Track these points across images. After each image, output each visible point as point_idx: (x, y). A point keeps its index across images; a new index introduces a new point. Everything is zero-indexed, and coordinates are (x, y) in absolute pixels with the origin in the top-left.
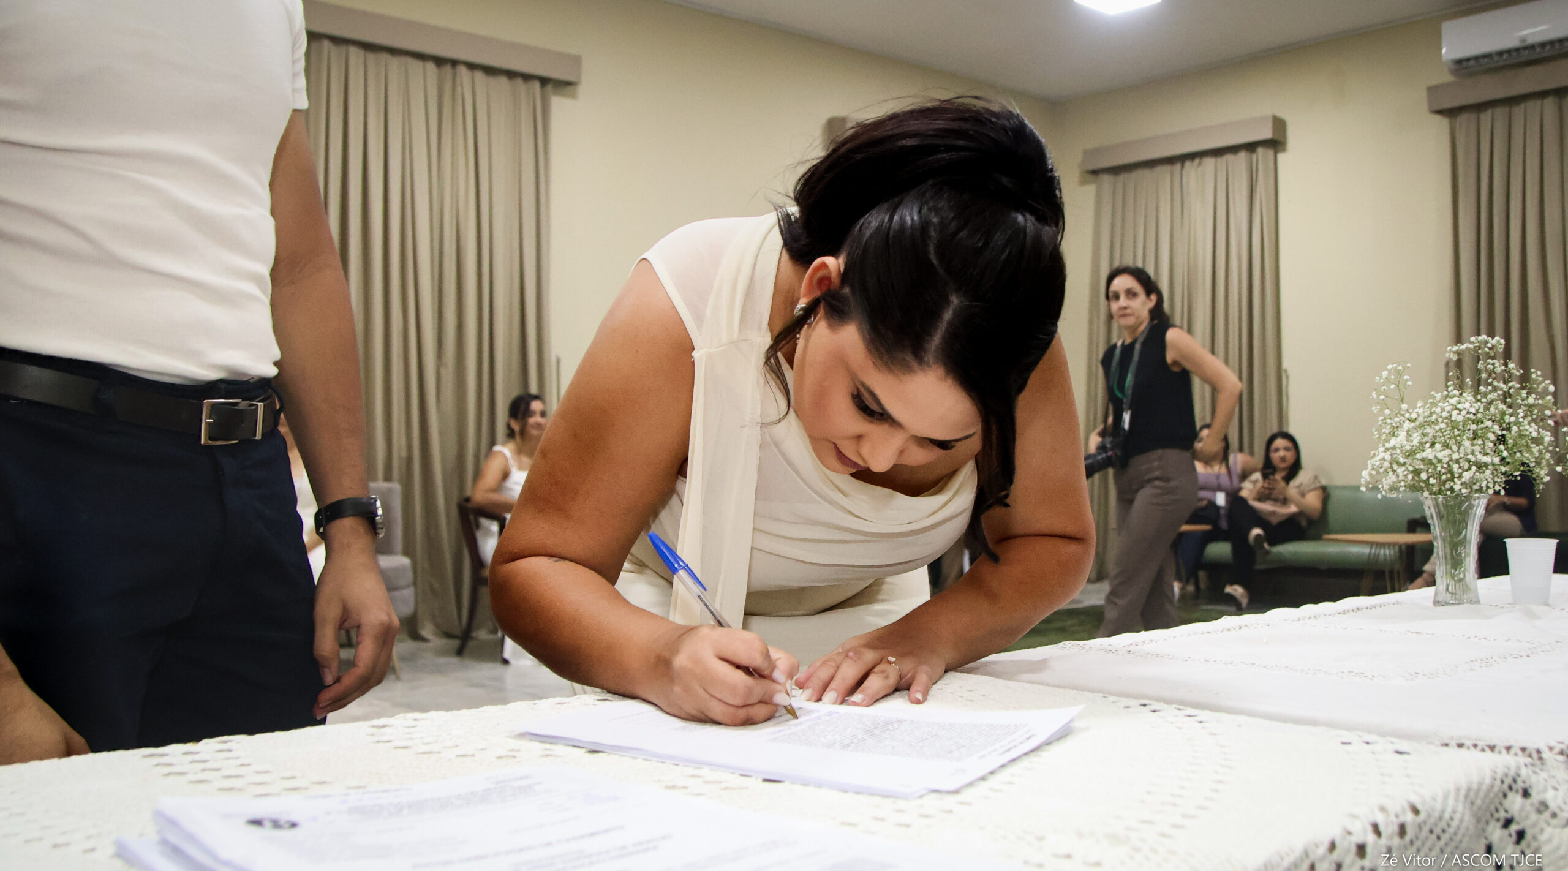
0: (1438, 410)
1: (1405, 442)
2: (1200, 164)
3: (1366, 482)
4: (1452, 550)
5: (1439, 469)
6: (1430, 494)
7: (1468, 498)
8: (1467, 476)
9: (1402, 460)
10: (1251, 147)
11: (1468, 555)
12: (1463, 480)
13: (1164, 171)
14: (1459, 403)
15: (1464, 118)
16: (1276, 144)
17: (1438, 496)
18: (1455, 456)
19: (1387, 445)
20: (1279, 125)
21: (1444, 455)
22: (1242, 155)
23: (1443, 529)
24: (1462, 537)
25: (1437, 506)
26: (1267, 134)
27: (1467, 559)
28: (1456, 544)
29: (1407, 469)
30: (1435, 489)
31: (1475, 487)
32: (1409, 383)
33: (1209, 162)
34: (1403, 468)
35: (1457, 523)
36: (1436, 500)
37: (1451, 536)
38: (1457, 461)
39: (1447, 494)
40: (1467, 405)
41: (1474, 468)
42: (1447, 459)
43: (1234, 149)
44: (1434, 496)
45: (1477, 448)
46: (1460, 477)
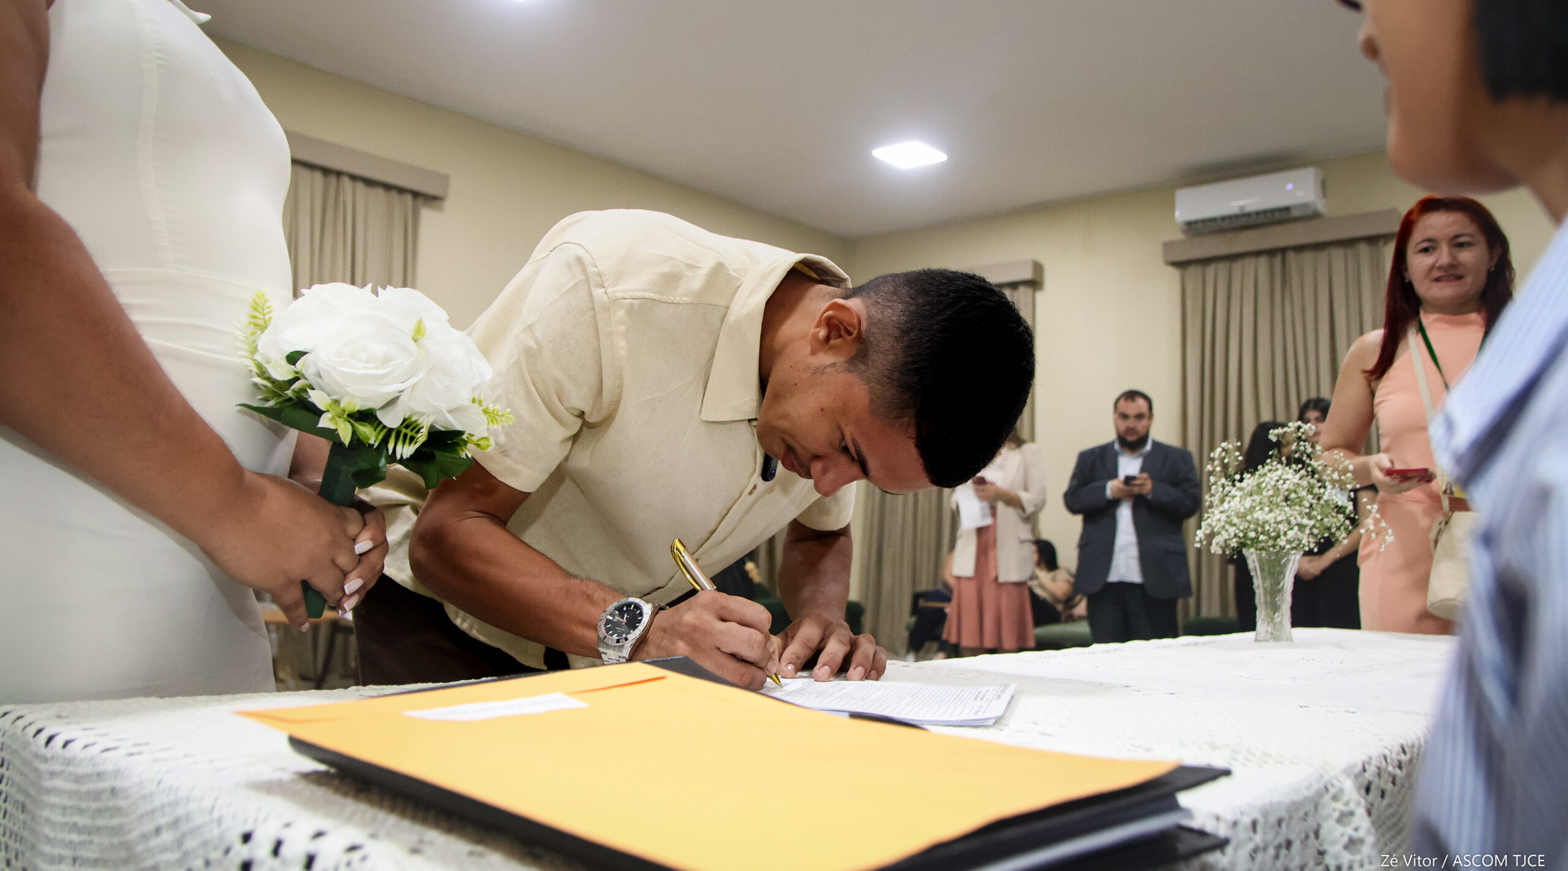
0: (1267, 480)
1: (1239, 506)
3: (1200, 538)
5: (1267, 528)
6: (1256, 549)
7: (1287, 554)
9: (1235, 520)
11: (1283, 600)
12: (1288, 537)
15: (1193, 272)
16: (1034, 284)
17: (1262, 551)
18: (1279, 519)
19: (1221, 509)
20: (1038, 268)
21: (1270, 517)
23: (1264, 579)
24: (1279, 587)
25: (1260, 560)
26: (1027, 275)
28: (1274, 591)
29: (1238, 529)
30: (1260, 545)
31: (1294, 545)
34: (1234, 528)
35: (1276, 574)
36: (1260, 555)
37: (1271, 585)
38: (1280, 522)
39: (1269, 550)
40: (1290, 476)
41: (1296, 528)
42: (1273, 521)
44: (1258, 552)
45: (1295, 513)
46: (1285, 534)
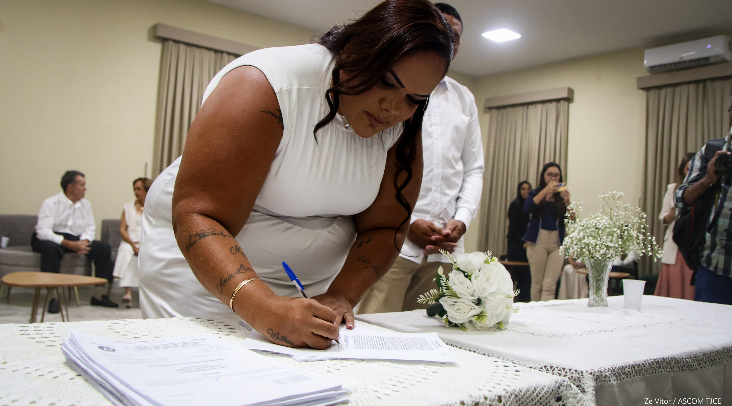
2: (535, 107)
4: (596, 284)
5: (590, 248)
6: (588, 258)
7: (603, 261)
8: (602, 251)
9: (575, 243)
10: (558, 100)
11: (603, 285)
13: (519, 109)
14: (600, 219)
15: (653, 92)
16: (569, 100)
17: (591, 259)
18: (598, 243)
20: (571, 91)
21: (593, 241)
22: (554, 104)
23: (593, 274)
24: (601, 277)
25: (591, 263)
26: (565, 95)
27: (603, 287)
28: (598, 280)
29: (578, 247)
31: (607, 256)
32: (581, 210)
33: (539, 106)
36: (590, 260)
37: (597, 276)
38: (599, 245)
39: (595, 259)
42: (594, 244)
43: (550, 101)
45: (609, 240)
46: (599, 251)
